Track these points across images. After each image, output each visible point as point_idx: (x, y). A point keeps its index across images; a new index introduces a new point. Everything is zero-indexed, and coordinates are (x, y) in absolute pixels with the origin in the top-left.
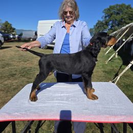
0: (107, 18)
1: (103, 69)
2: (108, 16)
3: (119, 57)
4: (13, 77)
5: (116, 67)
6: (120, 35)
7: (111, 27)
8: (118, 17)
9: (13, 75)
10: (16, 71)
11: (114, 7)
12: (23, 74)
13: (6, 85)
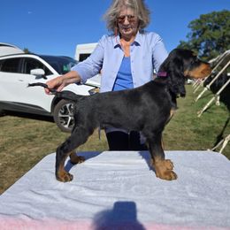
0: (197, 36)
1: (193, 128)
2: (198, 33)
3: (223, 105)
4: (31, 141)
5: (218, 122)
6: (222, 66)
7: (205, 52)
8: (217, 34)
9: (31, 138)
10: (37, 130)
11: (208, 16)
12: (49, 136)
13: (19, 155)
